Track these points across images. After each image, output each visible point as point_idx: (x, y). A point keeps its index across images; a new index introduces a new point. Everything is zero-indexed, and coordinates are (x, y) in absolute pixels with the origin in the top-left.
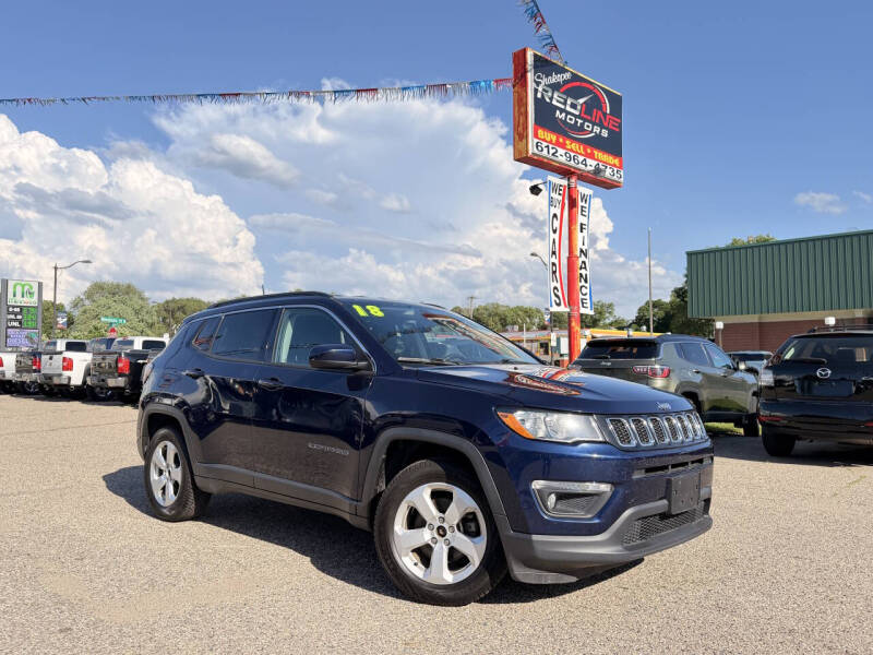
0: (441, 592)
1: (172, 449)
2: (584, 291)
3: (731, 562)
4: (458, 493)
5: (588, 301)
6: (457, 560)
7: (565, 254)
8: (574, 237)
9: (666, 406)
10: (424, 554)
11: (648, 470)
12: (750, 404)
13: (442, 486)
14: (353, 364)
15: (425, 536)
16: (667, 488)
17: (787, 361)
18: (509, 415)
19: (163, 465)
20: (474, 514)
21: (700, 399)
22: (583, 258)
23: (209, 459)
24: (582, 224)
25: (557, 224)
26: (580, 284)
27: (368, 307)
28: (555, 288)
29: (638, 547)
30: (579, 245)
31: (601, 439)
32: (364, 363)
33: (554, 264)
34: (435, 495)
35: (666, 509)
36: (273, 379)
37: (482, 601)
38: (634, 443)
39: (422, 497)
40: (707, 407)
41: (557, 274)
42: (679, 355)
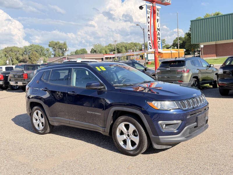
1: (40, 113)
2: (159, 43)
5: (161, 46)
7: (152, 31)
8: (155, 25)
9: (195, 95)
11: (191, 115)
12: (215, 78)
14: (99, 87)
15: (125, 137)
16: (196, 119)
17: (227, 66)
18: (151, 103)
19: (37, 117)
21: (199, 78)
22: (158, 31)
23: (53, 116)
24: (157, 19)
25: (149, 20)
26: (158, 41)
27: (100, 67)
28: (150, 43)
29: (189, 137)
30: (157, 27)
31: (178, 108)
32: (103, 87)
33: (149, 35)
35: (196, 125)
36: (73, 92)
38: (187, 108)
40: (201, 80)
41: (150, 38)
42: (192, 64)
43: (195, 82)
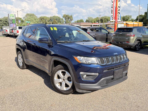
0: (63, 92)
2: (119, 16)
4: (67, 72)
5: (120, 18)
6: (67, 86)
9: (116, 54)
14: (48, 42)
15: (61, 80)
16: (113, 73)
18: (76, 57)
19: (20, 58)
20: (70, 77)
22: (119, 8)
23: (26, 58)
26: (118, 14)
27: (54, 28)
28: (112, 16)
29: (105, 86)
30: (118, 5)
31: (97, 63)
32: (50, 42)
33: (112, 10)
34: (62, 72)
35: (113, 78)
36: (35, 44)
37: (73, 94)
38: (105, 64)
40: (143, 42)
41: (113, 12)
42: (138, 31)
43: (138, 43)
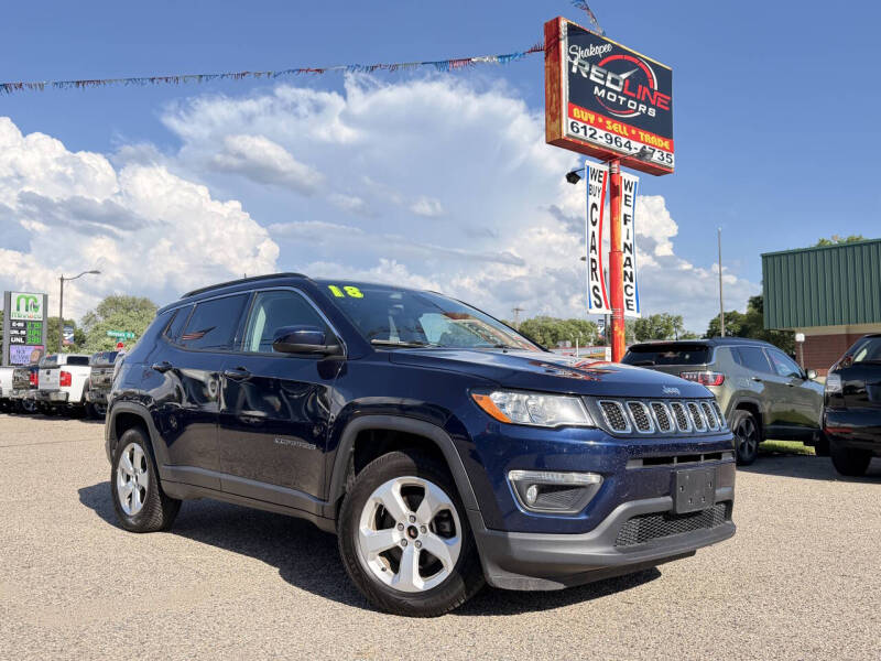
0: (410, 601)
1: (139, 451)
2: (629, 291)
3: (763, 580)
4: (431, 488)
5: (634, 303)
6: (429, 565)
7: (606, 250)
8: (615, 231)
9: (675, 391)
10: (393, 557)
11: (647, 461)
13: (412, 480)
14: (322, 347)
15: (394, 537)
16: (671, 483)
17: (858, 363)
18: (485, 397)
19: (130, 470)
20: (448, 512)
21: (760, 411)
22: (627, 254)
23: (175, 461)
24: (625, 216)
25: (596, 215)
26: (625, 284)
27: (346, 288)
28: (595, 287)
29: (634, 550)
30: (622, 239)
31: (589, 424)
32: (332, 347)
33: (593, 260)
34: (406, 491)
35: (670, 507)
36: (240, 369)
38: (629, 429)
39: (391, 493)
40: (768, 421)
41: (598, 272)
42: (737, 361)
43: (747, 423)
